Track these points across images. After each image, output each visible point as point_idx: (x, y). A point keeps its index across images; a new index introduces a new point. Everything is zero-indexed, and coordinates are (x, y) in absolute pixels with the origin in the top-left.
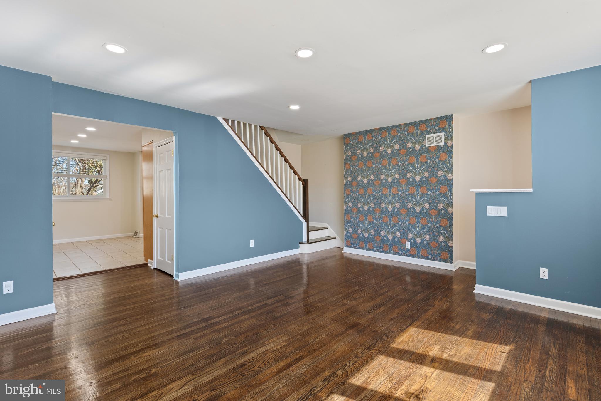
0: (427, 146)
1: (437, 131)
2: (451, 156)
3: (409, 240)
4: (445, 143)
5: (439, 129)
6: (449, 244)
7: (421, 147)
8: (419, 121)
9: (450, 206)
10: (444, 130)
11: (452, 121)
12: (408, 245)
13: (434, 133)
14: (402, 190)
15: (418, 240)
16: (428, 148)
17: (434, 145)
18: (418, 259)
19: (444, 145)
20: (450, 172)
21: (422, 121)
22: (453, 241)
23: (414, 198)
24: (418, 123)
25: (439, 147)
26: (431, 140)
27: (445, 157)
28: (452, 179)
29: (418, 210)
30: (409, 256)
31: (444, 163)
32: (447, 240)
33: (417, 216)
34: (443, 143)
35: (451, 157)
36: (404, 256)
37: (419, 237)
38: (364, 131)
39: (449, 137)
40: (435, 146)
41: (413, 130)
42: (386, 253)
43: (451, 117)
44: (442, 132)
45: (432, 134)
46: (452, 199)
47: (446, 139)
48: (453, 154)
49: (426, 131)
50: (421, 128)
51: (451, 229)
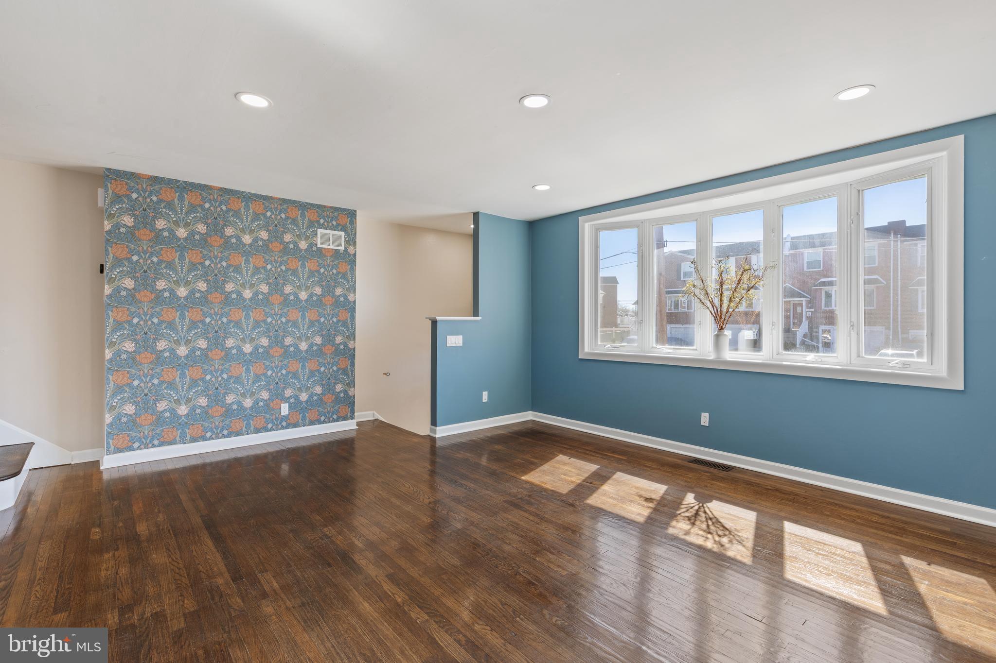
0: (319, 245)
1: (334, 228)
2: (353, 268)
3: (286, 400)
4: (345, 248)
5: (338, 225)
6: (350, 393)
7: (311, 246)
8: (306, 203)
9: (352, 338)
10: (344, 229)
11: (355, 219)
12: (285, 409)
13: (330, 229)
14: (273, 313)
15: (304, 397)
16: (320, 250)
17: (331, 247)
18: (303, 428)
19: (344, 251)
20: (352, 291)
21: (312, 205)
22: (354, 387)
23: (297, 327)
24: (305, 206)
25: (337, 251)
26: (326, 239)
27: (345, 267)
28: (355, 301)
29: (304, 347)
30: (287, 427)
31: (344, 276)
32: (347, 388)
33: (301, 358)
34: (343, 248)
35: (353, 270)
36: (278, 430)
37: (306, 390)
38: (179, 181)
39: (351, 241)
40: (332, 249)
41: (296, 213)
42: (238, 436)
43: (353, 213)
44: (341, 230)
45: (327, 229)
46: (355, 329)
47: (347, 242)
48: (355, 266)
49: (318, 222)
50: (309, 215)
51: (353, 371)
